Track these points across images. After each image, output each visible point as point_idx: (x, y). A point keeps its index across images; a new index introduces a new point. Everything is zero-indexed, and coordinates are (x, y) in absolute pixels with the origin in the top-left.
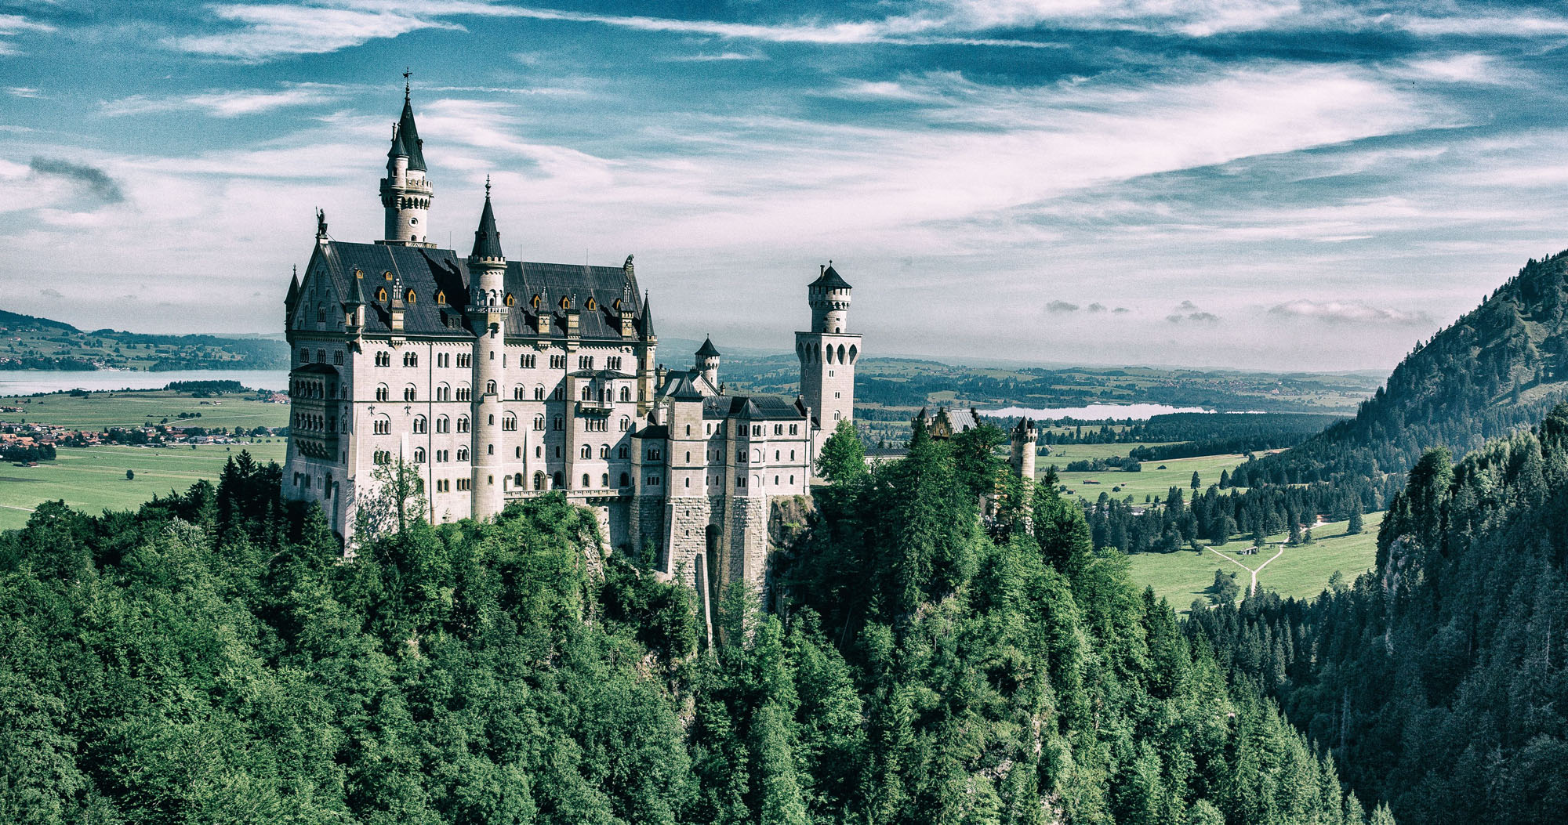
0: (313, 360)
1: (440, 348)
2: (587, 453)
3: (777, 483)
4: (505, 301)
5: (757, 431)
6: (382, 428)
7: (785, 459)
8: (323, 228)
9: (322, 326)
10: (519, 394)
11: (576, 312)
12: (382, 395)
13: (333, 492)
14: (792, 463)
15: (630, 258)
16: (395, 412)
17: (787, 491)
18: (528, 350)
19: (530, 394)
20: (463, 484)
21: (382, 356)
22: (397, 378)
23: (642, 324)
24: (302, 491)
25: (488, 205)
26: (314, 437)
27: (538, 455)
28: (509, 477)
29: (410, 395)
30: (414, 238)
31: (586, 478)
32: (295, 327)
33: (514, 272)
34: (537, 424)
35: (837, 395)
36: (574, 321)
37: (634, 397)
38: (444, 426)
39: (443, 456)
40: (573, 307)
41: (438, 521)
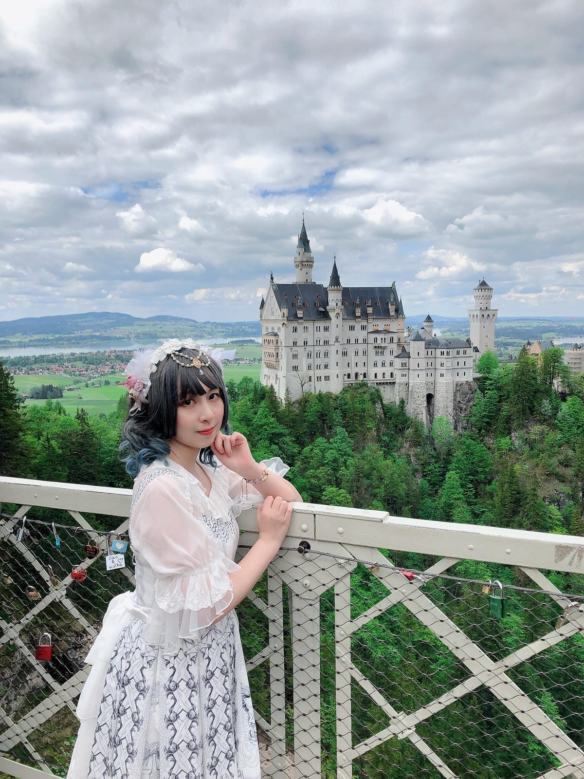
0: (270, 331)
1: (317, 324)
2: (375, 365)
3: (458, 375)
4: (342, 304)
5: (448, 353)
6: (295, 356)
7: (461, 365)
8: (272, 278)
9: (273, 318)
10: (349, 341)
11: (372, 306)
12: (295, 343)
13: (278, 381)
14: (465, 367)
15: (394, 283)
16: (300, 351)
17: (463, 379)
18: (352, 323)
19: (353, 341)
20: (327, 378)
21: (295, 328)
22: (301, 337)
23: (399, 310)
24: (267, 382)
25: (335, 265)
26: (270, 361)
27: (357, 366)
28: (345, 375)
29: (305, 343)
30: (307, 280)
31: (376, 374)
32: (263, 318)
33: (346, 292)
34: (357, 353)
35: (487, 336)
36: (370, 310)
37: (395, 340)
38: (318, 355)
39: (318, 367)
40: (370, 304)
41: (317, 393)
